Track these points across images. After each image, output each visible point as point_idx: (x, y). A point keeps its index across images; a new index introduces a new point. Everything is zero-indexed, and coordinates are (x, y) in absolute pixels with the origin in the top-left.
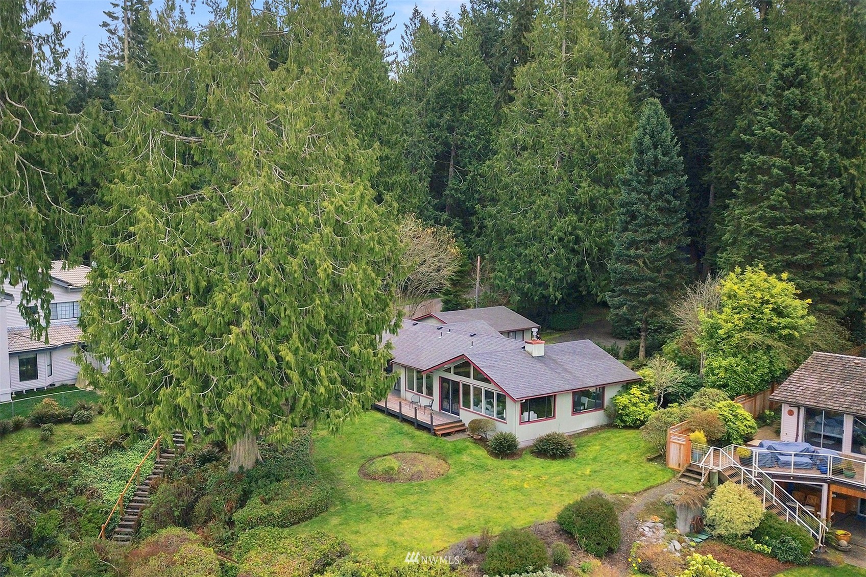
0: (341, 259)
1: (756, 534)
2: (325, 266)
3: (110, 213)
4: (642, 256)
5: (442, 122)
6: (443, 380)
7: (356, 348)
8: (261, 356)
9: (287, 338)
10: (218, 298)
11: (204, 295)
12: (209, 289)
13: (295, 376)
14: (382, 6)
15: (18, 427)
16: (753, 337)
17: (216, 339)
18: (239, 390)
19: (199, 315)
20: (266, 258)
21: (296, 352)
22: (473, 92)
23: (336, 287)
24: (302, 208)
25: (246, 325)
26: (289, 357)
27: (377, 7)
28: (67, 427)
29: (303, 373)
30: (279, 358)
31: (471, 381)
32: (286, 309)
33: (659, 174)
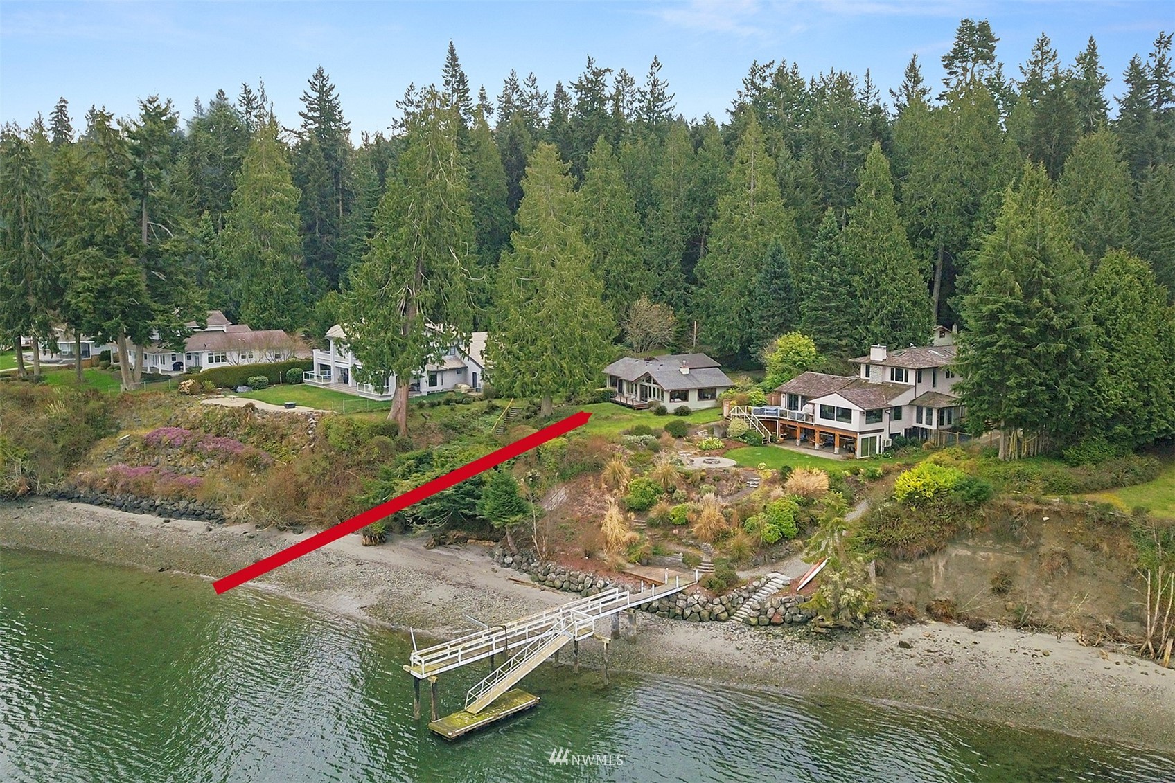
0: (585, 328)
1: (743, 437)
2: (578, 332)
3: (497, 310)
4: (765, 324)
5: (692, 215)
6: (641, 385)
7: (591, 363)
8: (554, 365)
9: (564, 359)
10: (539, 343)
11: (534, 342)
12: (536, 339)
13: (567, 372)
14: (664, 85)
15: (439, 404)
16: (784, 365)
17: (538, 358)
18: (546, 377)
19: (532, 349)
20: (556, 328)
21: (567, 364)
22: (717, 191)
23: (583, 339)
24: (570, 310)
25: (549, 352)
26: (565, 365)
27: (659, 87)
28: (461, 405)
29: (570, 372)
30: (561, 366)
31: (651, 385)
32: (563, 347)
33: (776, 278)
